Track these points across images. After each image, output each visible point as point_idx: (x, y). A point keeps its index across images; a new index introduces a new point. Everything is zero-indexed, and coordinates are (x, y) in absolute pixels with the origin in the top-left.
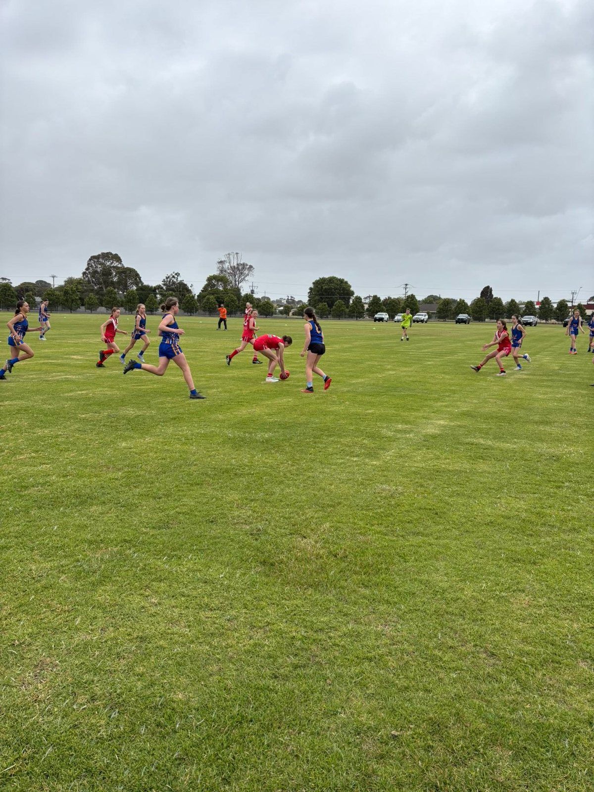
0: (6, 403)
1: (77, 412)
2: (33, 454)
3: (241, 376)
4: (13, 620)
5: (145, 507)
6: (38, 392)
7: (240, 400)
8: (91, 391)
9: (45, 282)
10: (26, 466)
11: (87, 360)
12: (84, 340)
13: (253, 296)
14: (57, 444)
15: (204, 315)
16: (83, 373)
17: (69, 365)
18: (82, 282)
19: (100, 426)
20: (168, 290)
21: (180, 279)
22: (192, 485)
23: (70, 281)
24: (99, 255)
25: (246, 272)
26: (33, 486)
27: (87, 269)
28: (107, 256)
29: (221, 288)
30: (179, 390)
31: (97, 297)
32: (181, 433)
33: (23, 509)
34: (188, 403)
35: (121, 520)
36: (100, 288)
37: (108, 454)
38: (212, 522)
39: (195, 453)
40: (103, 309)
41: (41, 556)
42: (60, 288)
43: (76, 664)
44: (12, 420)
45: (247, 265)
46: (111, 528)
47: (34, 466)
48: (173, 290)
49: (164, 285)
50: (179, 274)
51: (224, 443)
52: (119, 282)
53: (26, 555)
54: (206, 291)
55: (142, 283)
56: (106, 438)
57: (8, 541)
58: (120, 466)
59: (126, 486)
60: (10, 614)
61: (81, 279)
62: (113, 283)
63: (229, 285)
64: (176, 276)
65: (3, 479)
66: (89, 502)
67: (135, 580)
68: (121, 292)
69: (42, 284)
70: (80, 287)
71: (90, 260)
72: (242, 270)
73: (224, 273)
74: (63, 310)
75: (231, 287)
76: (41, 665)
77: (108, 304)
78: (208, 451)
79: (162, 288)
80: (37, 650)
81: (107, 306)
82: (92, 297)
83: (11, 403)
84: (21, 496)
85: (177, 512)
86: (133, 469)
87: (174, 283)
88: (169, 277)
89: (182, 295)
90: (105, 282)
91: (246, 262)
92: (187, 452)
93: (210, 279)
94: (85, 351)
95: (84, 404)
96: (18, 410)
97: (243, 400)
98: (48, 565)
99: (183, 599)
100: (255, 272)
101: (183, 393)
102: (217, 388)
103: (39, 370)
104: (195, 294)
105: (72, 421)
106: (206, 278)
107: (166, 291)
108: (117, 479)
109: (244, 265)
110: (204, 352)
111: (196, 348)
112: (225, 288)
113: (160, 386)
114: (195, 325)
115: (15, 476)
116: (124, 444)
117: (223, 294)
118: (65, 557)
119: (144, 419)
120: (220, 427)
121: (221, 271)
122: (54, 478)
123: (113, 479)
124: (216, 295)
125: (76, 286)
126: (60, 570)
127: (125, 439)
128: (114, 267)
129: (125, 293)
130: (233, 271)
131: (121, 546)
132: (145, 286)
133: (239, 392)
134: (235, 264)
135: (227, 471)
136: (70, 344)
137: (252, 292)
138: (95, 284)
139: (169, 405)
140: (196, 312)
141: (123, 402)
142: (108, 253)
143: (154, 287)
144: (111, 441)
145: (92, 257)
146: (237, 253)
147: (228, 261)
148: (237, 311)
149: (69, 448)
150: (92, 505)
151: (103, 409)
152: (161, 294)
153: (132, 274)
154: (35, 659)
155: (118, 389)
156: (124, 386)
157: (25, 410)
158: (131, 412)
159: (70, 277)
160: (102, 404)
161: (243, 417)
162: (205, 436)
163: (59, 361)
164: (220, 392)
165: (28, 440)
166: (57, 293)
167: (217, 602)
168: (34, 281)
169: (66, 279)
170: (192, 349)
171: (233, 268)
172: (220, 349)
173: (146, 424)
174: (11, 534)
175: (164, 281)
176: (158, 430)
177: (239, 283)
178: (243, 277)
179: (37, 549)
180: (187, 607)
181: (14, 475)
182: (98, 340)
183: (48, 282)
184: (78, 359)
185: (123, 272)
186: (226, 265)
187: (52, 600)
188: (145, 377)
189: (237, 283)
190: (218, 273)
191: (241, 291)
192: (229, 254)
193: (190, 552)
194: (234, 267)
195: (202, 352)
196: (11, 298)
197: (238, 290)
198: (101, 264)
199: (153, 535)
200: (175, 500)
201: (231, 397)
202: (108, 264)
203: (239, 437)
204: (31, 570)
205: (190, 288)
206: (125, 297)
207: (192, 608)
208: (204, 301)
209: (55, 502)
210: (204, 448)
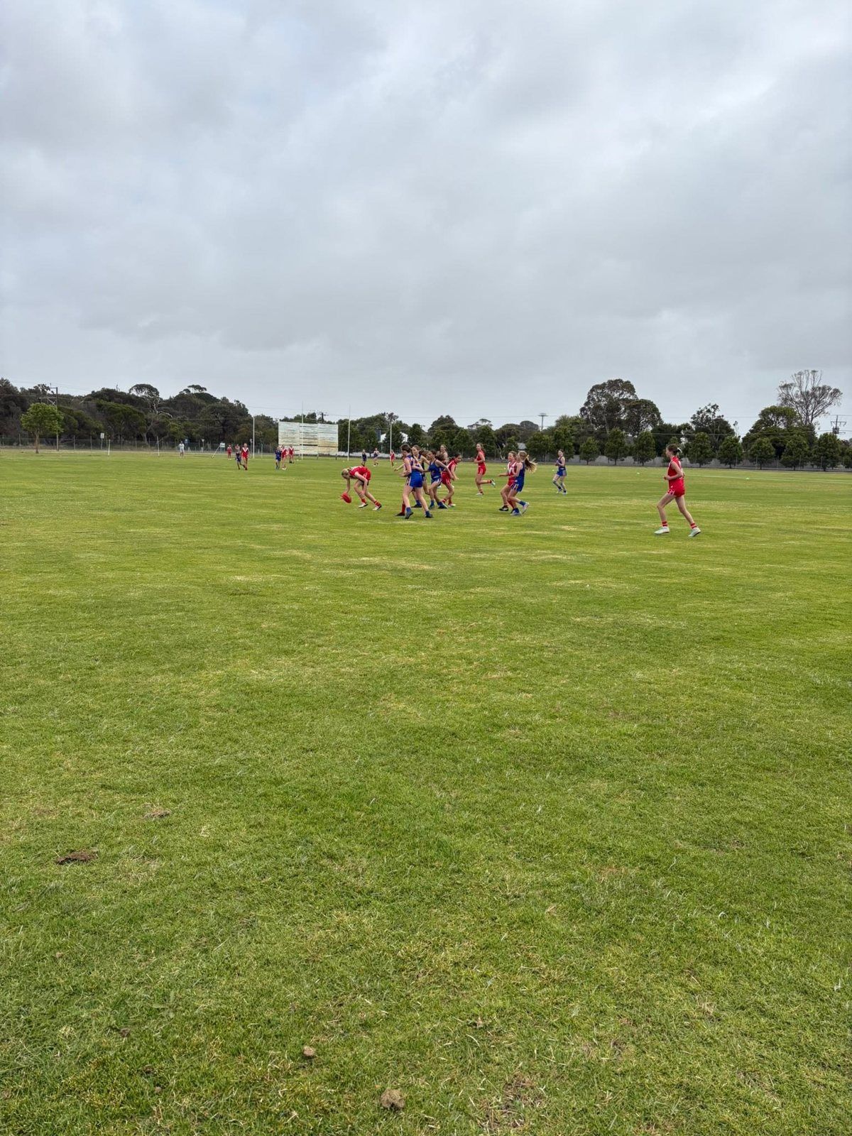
0: (478, 590)
1: (570, 612)
2: (509, 674)
3: (825, 571)
4: (476, 972)
5: (678, 798)
6: (518, 577)
7: (828, 616)
8: (588, 581)
9: (532, 424)
10: (500, 691)
11: (582, 533)
12: (578, 504)
13: (836, 437)
14: (541, 662)
15: (751, 468)
16: (578, 553)
17: (558, 539)
18: (578, 421)
19: (603, 640)
20: (698, 430)
21: (718, 414)
22: (756, 768)
23: (563, 421)
24: (604, 384)
25: (827, 400)
26: (509, 727)
27: (587, 404)
28: (614, 385)
29: (782, 427)
30: (721, 589)
31: (597, 441)
32: (729, 666)
33: (496, 764)
34: (737, 615)
35: (640, 816)
36: (602, 429)
37: (615, 689)
38: (803, 854)
39: (756, 707)
40: (604, 459)
41: (518, 857)
42: (551, 431)
43: (574, 1109)
44: (483, 616)
45: (829, 389)
46: (625, 829)
47: (511, 693)
48: (706, 430)
49: (693, 422)
50: (717, 406)
51: (807, 694)
52: (628, 421)
53: (498, 849)
54: (757, 432)
55: (661, 422)
56: (613, 661)
57: (473, 816)
58: (636, 713)
59: (646, 751)
60: (472, 958)
61: (577, 418)
62: (620, 422)
63: (796, 421)
64: (713, 410)
65: (471, 708)
66: (588, 771)
67: (669, 949)
68: (630, 435)
69: (528, 426)
70: (575, 428)
71: (592, 390)
72: (819, 397)
73: (789, 402)
74: (551, 460)
75: (799, 424)
76: (514, 1085)
77: (611, 452)
78: (780, 707)
79: (690, 428)
80: (510, 1049)
81: (610, 454)
82: (591, 442)
83: (483, 590)
84: (492, 741)
85: (734, 819)
86: (657, 722)
87: (708, 420)
88: (701, 412)
89: (720, 438)
90: (609, 421)
91: (828, 384)
92: (743, 705)
93: (765, 413)
94: (579, 520)
95: (579, 601)
96: (492, 602)
97: (833, 617)
98: (530, 877)
99: (763, 1020)
100: (843, 400)
101: (728, 595)
102: (785, 590)
103: (520, 545)
104: (739, 437)
105: (562, 625)
106: (760, 412)
107: (696, 432)
108: (630, 736)
109: (824, 390)
110: (757, 526)
111: (743, 521)
112: (788, 426)
113: (689, 580)
114: (738, 483)
115: (486, 705)
116: (639, 675)
117: (785, 435)
118: (554, 867)
119: (668, 635)
120: (797, 662)
121: (785, 400)
122: (537, 717)
123: (625, 734)
124: (772, 438)
125: (571, 427)
126: (545, 892)
127: (641, 665)
128: (623, 400)
129: (636, 436)
130: (805, 399)
131: (641, 869)
132: (665, 425)
133: (824, 600)
134: (809, 389)
135: (818, 752)
136: (560, 509)
137: (836, 430)
138: (596, 424)
139: (707, 614)
140: (738, 463)
141: (634, 602)
142: (616, 381)
143: (679, 427)
144: (620, 667)
145: (594, 387)
146: (814, 371)
147: (797, 384)
148: (807, 461)
149: (558, 670)
150: (593, 776)
151: (607, 612)
152: (687, 437)
153: (649, 409)
154: (507, 1068)
155: (629, 581)
156: (635, 576)
157: (501, 603)
158: (648, 620)
159: (564, 415)
160: (604, 602)
161: (840, 648)
162: (772, 675)
163: (546, 533)
164: (791, 598)
165: (503, 649)
166: (546, 437)
167: (833, 1050)
168: (518, 423)
169: (558, 418)
170: (737, 521)
171: (806, 395)
172: (783, 523)
173: (672, 644)
174: (477, 806)
175: (694, 417)
176: (691, 657)
177: (812, 419)
178: (820, 408)
179: (512, 843)
180: (772, 1043)
181: (484, 703)
182: (596, 504)
183: (535, 423)
184: (569, 532)
185: (634, 407)
186: (794, 391)
187: (535, 950)
188: (666, 563)
189: (810, 417)
190: (779, 402)
191: (816, 430)
192: (800, 374)
193: (768, 911)
194: (808, 392)
195: (752, 526)
196: (491, 444)
197: (811, 428)
198: (607, 396)
199: (695, 858)
200: (730, 794)
201: (812, 610)
202: (616, 395)
203: (835, 687)
204: (503, 880)
205: (732, 427)
206: (635, 442)
207: (783, 1050)
208: (753, 446)
209: (537, 762)
210: (772, 699)
